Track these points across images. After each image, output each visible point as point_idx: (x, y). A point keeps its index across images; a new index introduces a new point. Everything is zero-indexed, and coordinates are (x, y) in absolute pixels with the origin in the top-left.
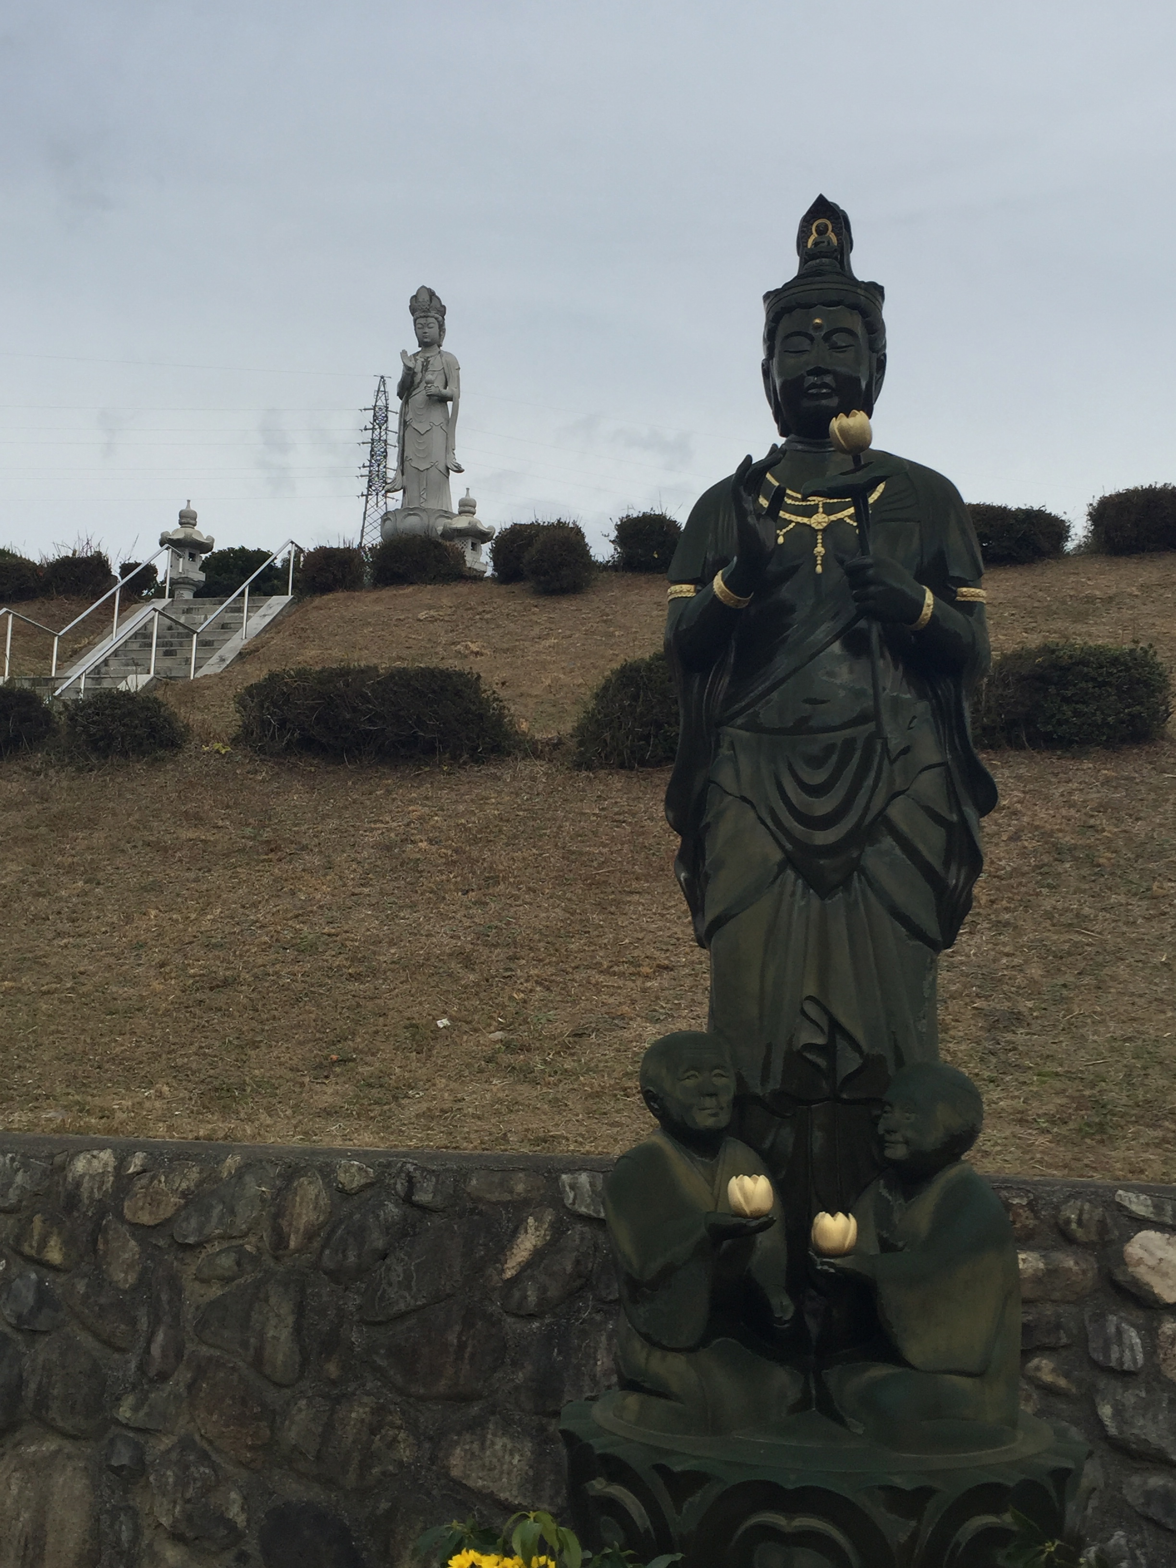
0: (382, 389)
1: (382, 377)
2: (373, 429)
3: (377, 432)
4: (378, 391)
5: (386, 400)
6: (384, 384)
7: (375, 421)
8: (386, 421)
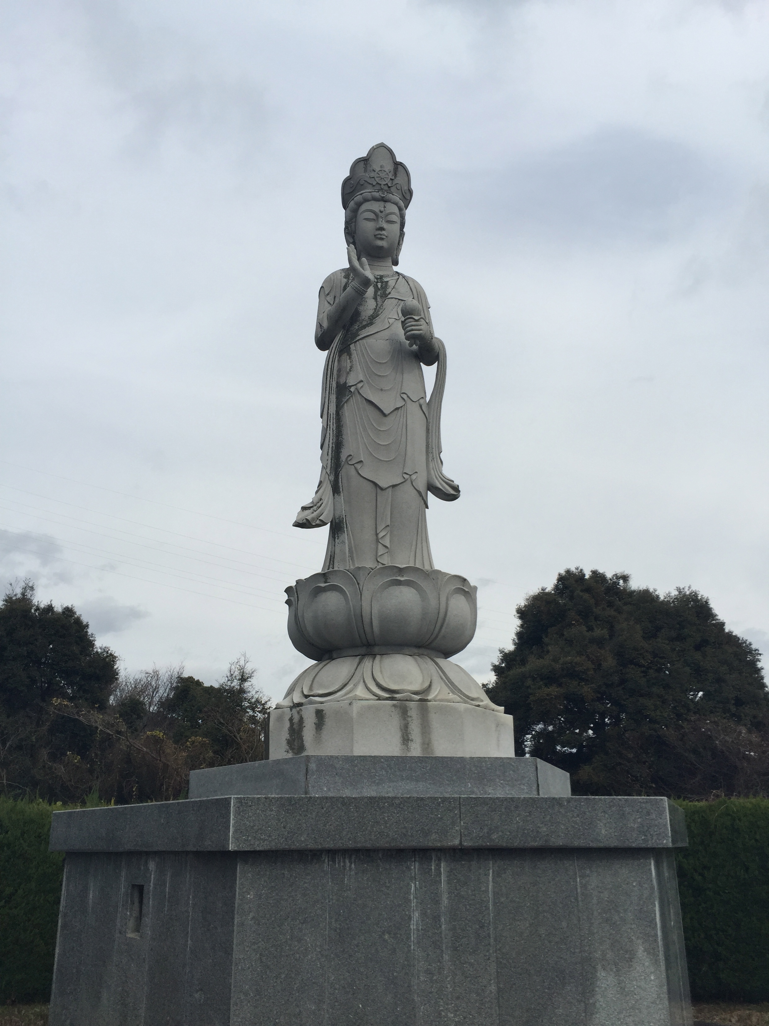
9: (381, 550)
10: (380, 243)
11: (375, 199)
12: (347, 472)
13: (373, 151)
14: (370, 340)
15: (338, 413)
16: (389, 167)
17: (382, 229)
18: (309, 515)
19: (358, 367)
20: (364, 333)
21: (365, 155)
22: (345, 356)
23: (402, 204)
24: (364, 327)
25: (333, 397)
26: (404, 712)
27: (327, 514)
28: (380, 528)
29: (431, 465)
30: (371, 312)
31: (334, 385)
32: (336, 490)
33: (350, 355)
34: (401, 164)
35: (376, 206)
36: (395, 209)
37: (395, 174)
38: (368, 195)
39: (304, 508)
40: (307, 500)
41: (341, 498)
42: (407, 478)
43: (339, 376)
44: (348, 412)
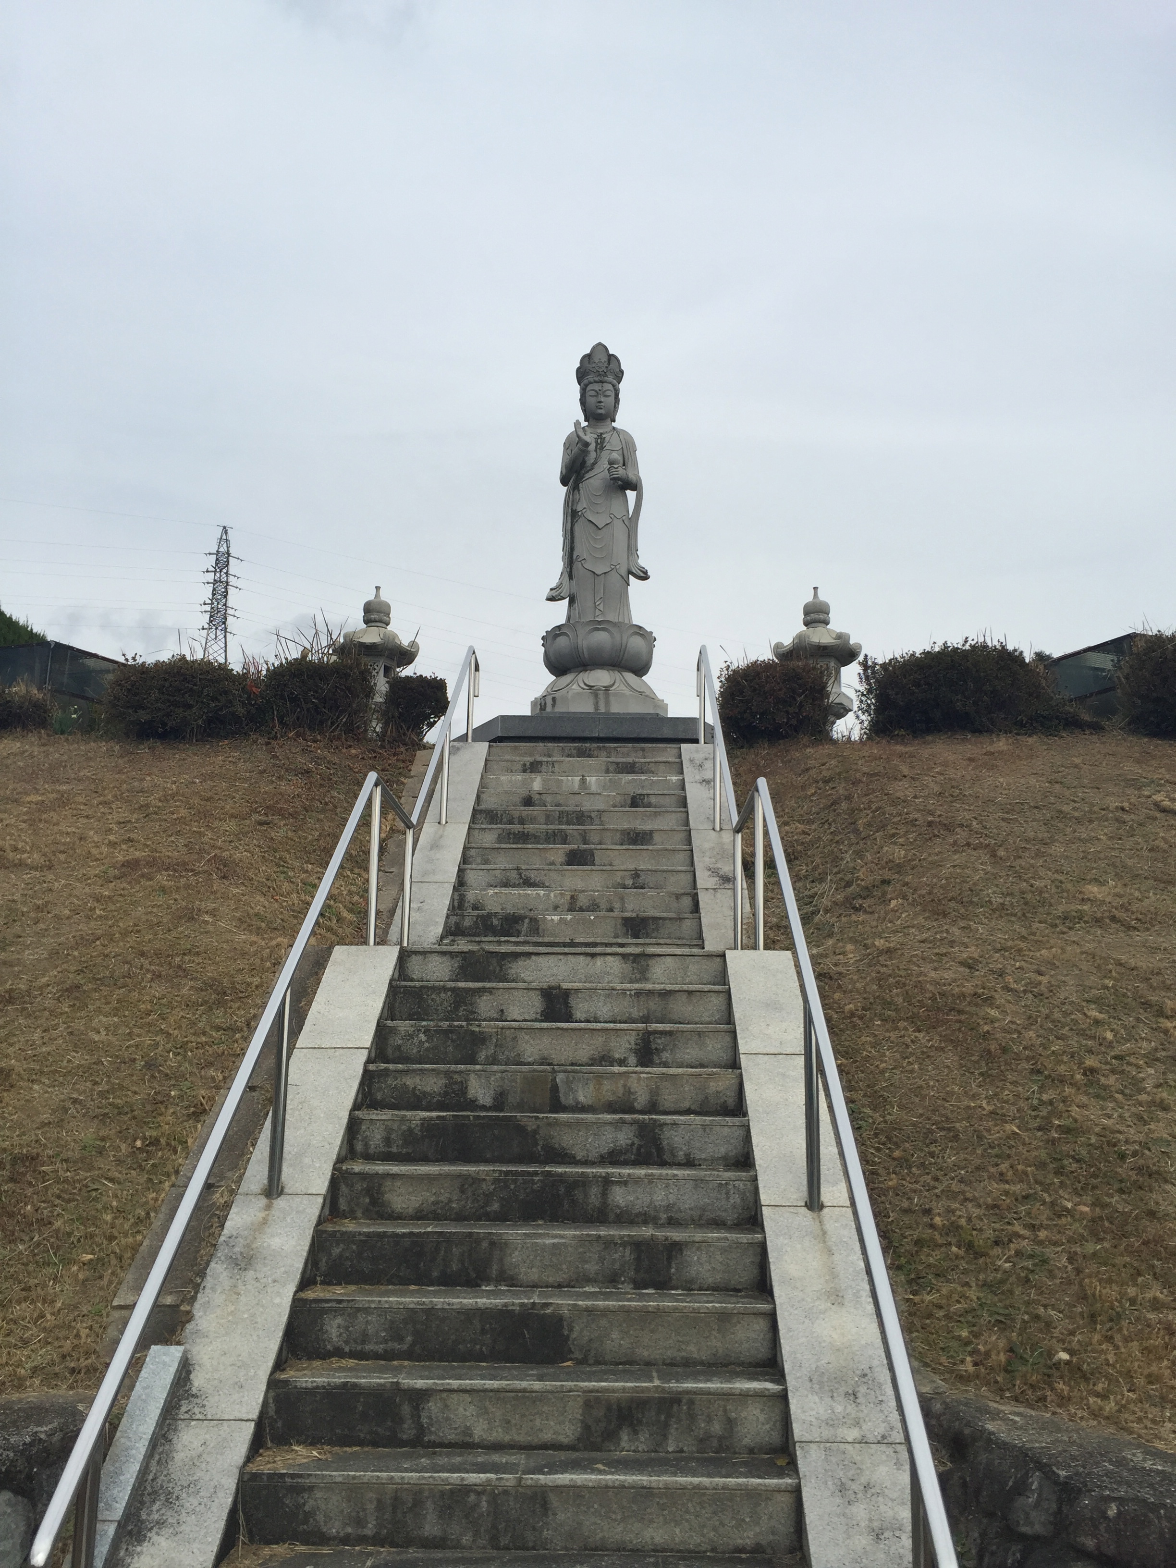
0: (224, 537)
1: (225, 527)
2: (215, 572)
3: (218, 575)
4: (221, 539)
5: (228, 547)
6: (226, 533)
7: (217, 564)
8: (227, 566)
9: (598, 612)
10: (600, 411)
11: (596, 382)
12: (577, 565)
13: (594, 348)
14: (591, 480)
15: (572, 529)
16: (605, 359)
17: (600, 402)
18: (554, 593)
19: (583, 498)
20: (587, 476)
21: (588, 352)
22: (576, 491)
23: (615, 382)
24: (588, 472)
25: (569, 519)
26: (596, 696)
27: (565, 592)
28: (597, 599)
29: (631, 558)
30: (592, 461)
31: (570, 511)
32: (571, 577)
33: (579, 491)
34: (613, 355)
35: (597, 387)
36: (610, 387)
37: (609, 363)
38: (591, 380)
39: (551, 589)
40: (554, 585)
41: (574, 582)
42: (614, 568)
43: (572, 505)
44: (577, 527)
